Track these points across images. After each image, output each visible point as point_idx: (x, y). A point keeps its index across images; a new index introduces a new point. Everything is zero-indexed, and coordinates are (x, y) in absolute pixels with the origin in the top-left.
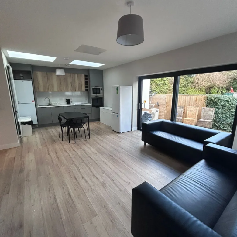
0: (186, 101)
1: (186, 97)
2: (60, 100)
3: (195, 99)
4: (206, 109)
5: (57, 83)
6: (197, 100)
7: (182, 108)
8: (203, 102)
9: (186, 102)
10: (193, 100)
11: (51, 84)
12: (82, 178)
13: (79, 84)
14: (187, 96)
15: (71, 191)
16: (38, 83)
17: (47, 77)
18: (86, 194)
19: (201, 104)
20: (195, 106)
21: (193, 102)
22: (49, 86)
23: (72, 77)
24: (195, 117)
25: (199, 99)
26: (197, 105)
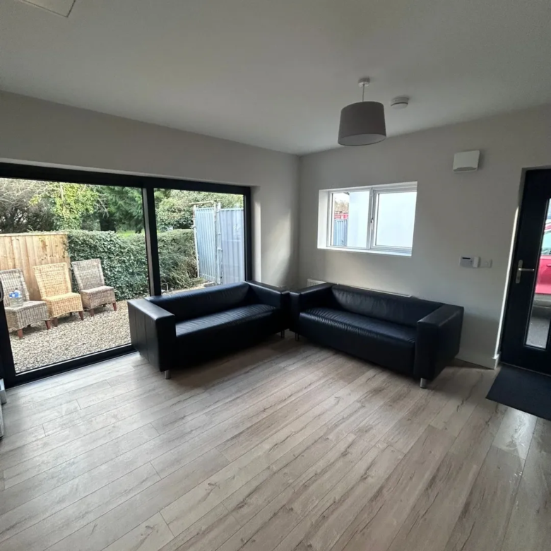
0: (16, 251)
1: (12, 240)
3: (41, 244)
4: (82, 266)
6: (44, 246)
7: (17, 274)
8: (61, 248)
9: (17, 256)
10: (35, 248)
12: (366, 478)
14: (13, 238)
15: (421, 486)
18: (405, 452)
19: (57, 256)
20: (46, 264)
21: (36, 254)
24: (67, 288)
25: (51, 243)
26: (49, 258)
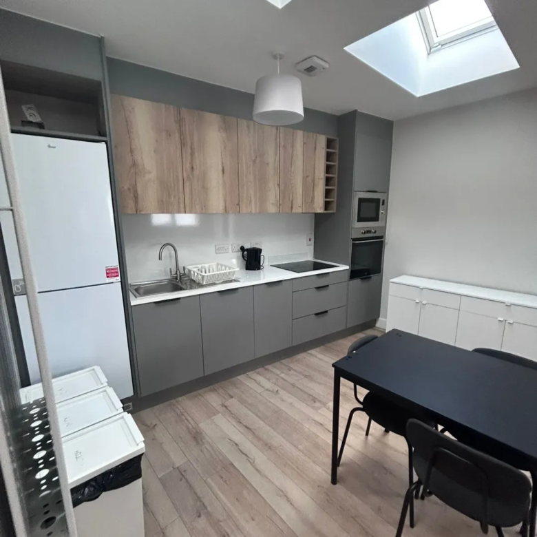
2: (218, 251)
5: (223, 171)
11: (196, 172)
13: (305, 178)
16: (134, 165)
17: (177, 135)
22: (187, 184)
23: (285, 147)
